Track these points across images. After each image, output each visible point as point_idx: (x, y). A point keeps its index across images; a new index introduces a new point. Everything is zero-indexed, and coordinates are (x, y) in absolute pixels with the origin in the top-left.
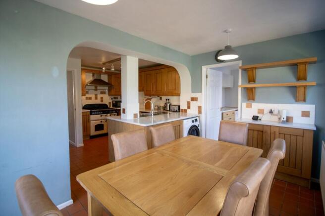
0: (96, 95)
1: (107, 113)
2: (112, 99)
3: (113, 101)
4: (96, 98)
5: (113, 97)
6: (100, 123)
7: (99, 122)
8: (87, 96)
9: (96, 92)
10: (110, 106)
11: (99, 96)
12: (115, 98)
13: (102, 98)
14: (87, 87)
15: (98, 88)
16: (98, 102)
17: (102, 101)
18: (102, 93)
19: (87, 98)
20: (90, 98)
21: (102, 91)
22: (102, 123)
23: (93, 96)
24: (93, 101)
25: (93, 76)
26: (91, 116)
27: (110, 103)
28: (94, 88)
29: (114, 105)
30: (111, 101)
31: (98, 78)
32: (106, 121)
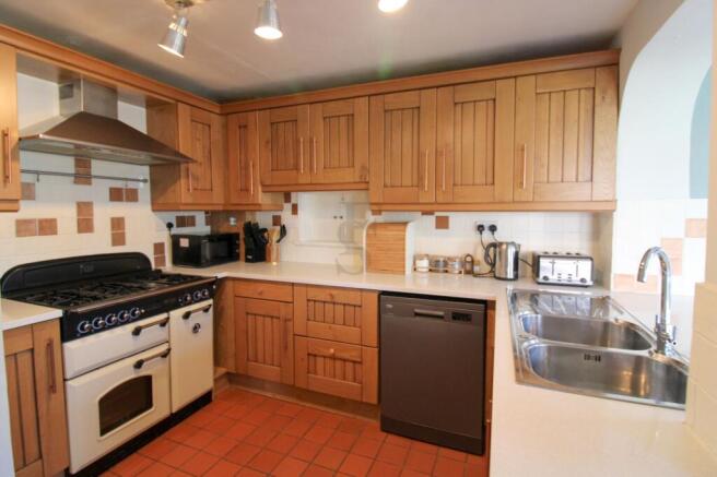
0: (84, 209)
1: (167, 309)
2: (170, 226)
3: (175, 240)
4: (85, 225)
5: (172, 217)
6: (132, 375)
7: (124, 373)
8: (28, 211)
9: (83, 192)
10: (160, 260)
11: (104, 212)
12: (182, 222)
13: (117, 224)
14: (29, 159)
15: (97, 167)
16: (99, 244)
17: (118, 238)
18: (116, 195)
19: (23, 228)
20: (48, 227)
21: (119, 184)
22: (143, 372)
23: (67, 216)
24: (67, 244)
25: (66, 94)
26: (70, 346)
27: (159, 248)
28: (68, 164)
29: (181, 257)
30: (164, 237)
31: (99, 109)
32: (165, 355)
